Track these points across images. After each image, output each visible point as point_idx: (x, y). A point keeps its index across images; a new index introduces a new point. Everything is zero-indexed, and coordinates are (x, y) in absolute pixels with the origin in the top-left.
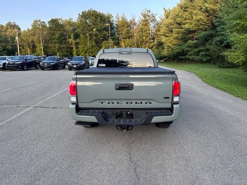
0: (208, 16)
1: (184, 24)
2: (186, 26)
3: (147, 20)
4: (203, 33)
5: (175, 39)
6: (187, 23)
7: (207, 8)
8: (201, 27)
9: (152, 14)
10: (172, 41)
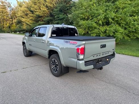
0: (48, 10)
1: (36, 12)
2: (37, 13)
3: (4, 6)
4: (47, 18)
5: (30, 20)
6: (37, 11)
7: (47, 5)
8: (45, 15)
9: (9, 2)
10: (29, 21)
